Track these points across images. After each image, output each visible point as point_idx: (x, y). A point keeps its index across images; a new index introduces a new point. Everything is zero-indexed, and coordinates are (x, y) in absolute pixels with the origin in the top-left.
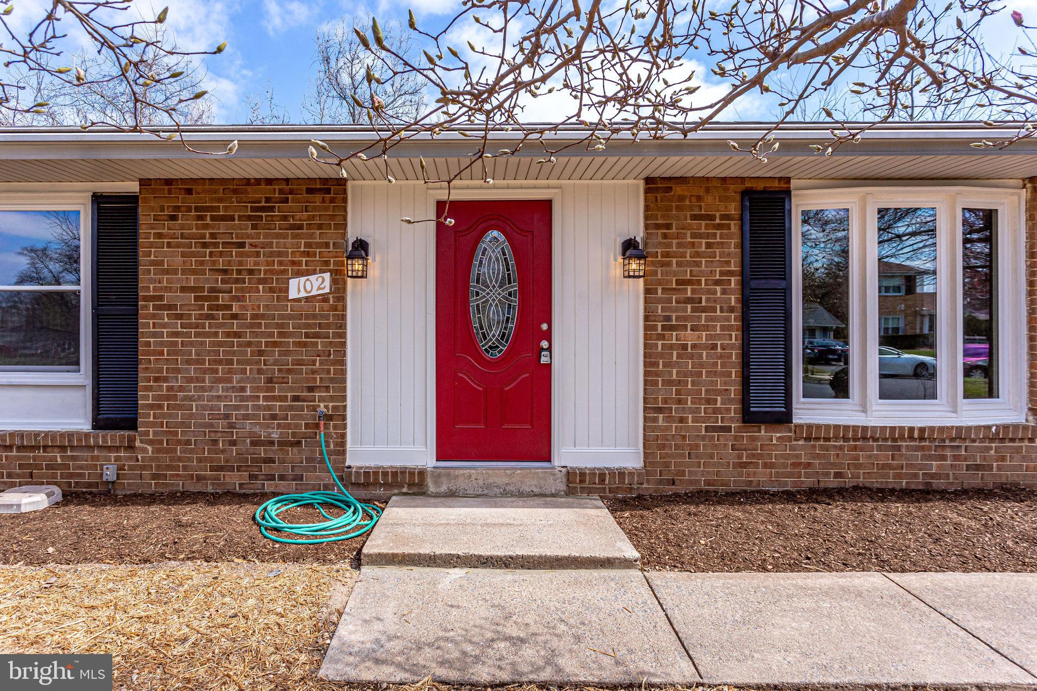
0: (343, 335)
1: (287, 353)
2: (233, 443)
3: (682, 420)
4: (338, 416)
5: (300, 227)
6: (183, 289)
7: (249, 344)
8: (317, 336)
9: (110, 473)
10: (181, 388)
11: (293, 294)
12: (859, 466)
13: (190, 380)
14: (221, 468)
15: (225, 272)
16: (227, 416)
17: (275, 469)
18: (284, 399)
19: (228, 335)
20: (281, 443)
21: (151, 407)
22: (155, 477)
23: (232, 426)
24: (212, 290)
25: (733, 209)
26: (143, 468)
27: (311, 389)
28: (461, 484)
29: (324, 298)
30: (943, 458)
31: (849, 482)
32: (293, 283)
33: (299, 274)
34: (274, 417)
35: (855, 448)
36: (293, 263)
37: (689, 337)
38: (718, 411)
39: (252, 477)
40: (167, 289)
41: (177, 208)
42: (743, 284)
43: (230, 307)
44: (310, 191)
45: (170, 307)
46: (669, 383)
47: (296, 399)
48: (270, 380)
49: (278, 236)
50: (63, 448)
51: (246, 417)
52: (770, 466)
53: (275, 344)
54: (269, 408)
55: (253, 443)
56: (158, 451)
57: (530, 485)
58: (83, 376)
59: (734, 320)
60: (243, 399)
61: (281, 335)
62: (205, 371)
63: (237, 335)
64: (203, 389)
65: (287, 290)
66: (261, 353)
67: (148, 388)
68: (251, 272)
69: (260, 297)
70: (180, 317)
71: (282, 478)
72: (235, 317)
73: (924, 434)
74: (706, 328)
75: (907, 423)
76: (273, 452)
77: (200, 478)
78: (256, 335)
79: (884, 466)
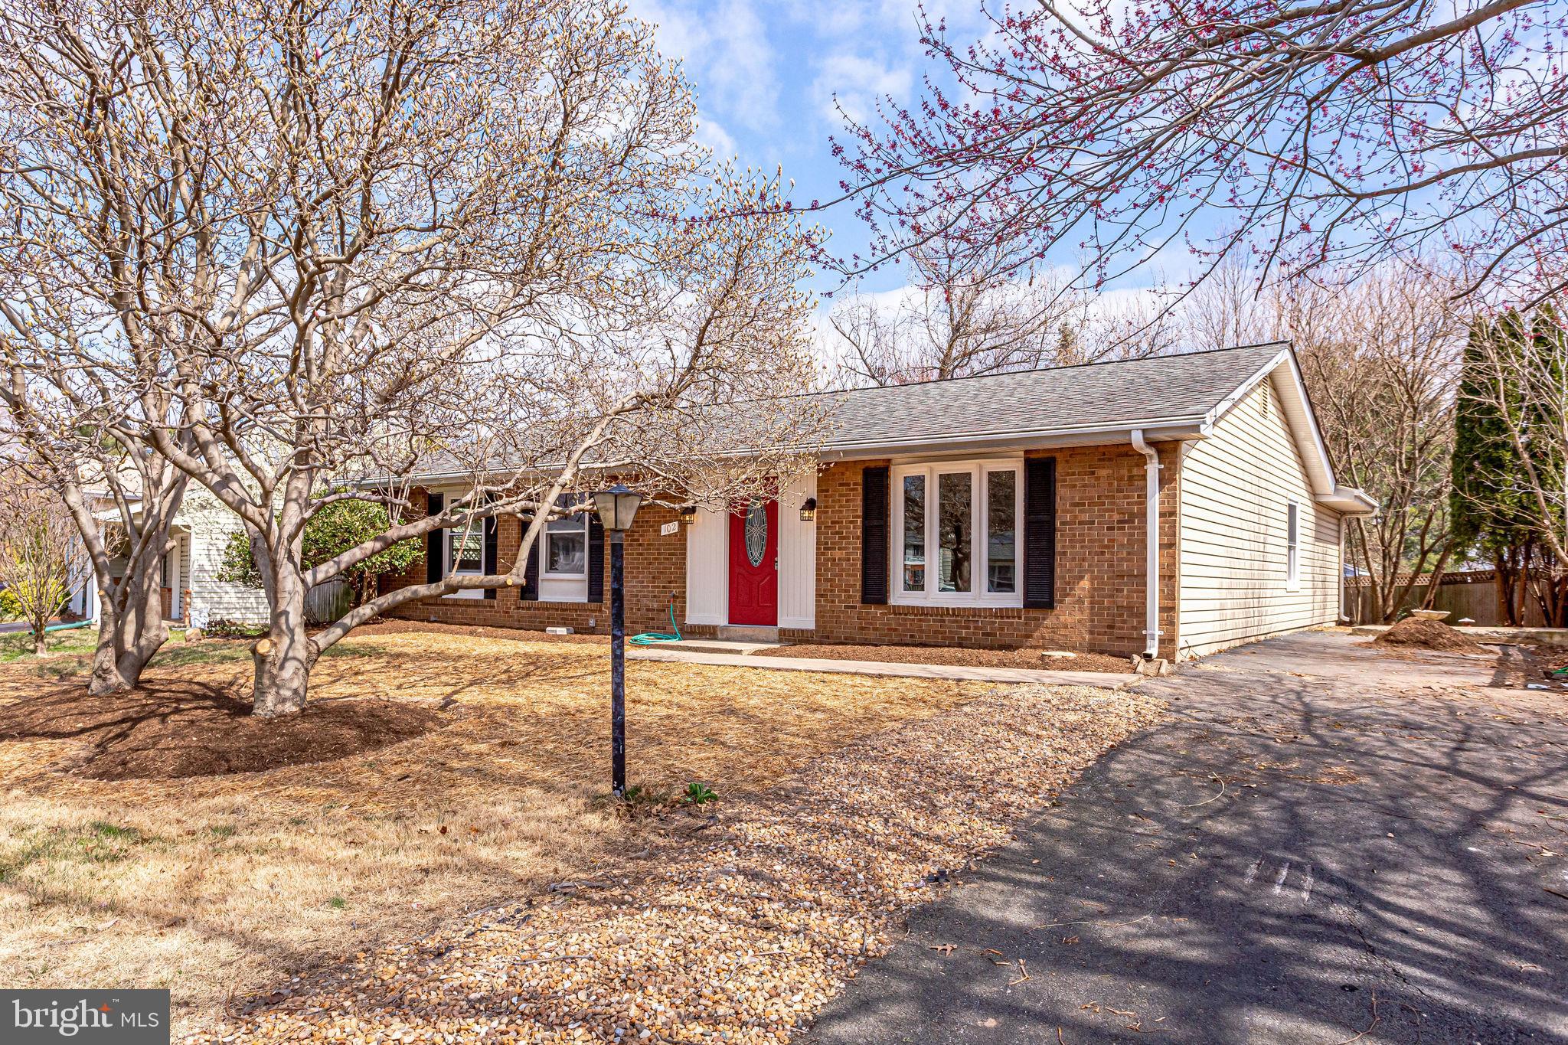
0: (685, 554)
1: (661, 563)
2: (639, 610)
3: (833, 601)
4: (682, 597)
7: (646, 559)
8: (675, 554)
9: (592, 623)
11: (663, 533)
12: (922, 631)
14: (635, 622)
15: (637, 522)
16: (637, 596)
17: (656, 623)
18: (659, 587)
19: (638, 554)
20: (658, 610)
21: (608, 590)
23: (639, 601)
25: (859, 479)
26: (604, 621)
27: (672, 582)
28: (732, 634)
29: (675, 535)
30: (968, 628)
31: (918, 641)
32: (663, 527)
33: (666, 522)
34: (655, 597)
35: (920, 620)
36: (663, 517)
37: (838, 554)
38: (850, 597)
39: (646, 627)
42: (863, 522)
43: (638, 540)
46: (827, 580)
47: (664, 587)
48: (654, 578)
50: (577, 610)
51: (644, 596)
52: (875, 629)
53: (656, 559)
54: (653, 592)
55: (647, 610)
57: (763, 636)
58: (585, 576)
59: (859, 544)
60: (643, 587)
61: (658, 554)
62: (628, 573)
63: (641, 554)
65: (660, 530)
66: (650, 563)
67: (607, 581)
68: (647, 522)
69: (650, 535)
71: (658, 628)
72: (640, 545)
73: (955, 612)
74: (845, 548)
75: (951, 606)
78: (649, 554)
79: (936, 632)
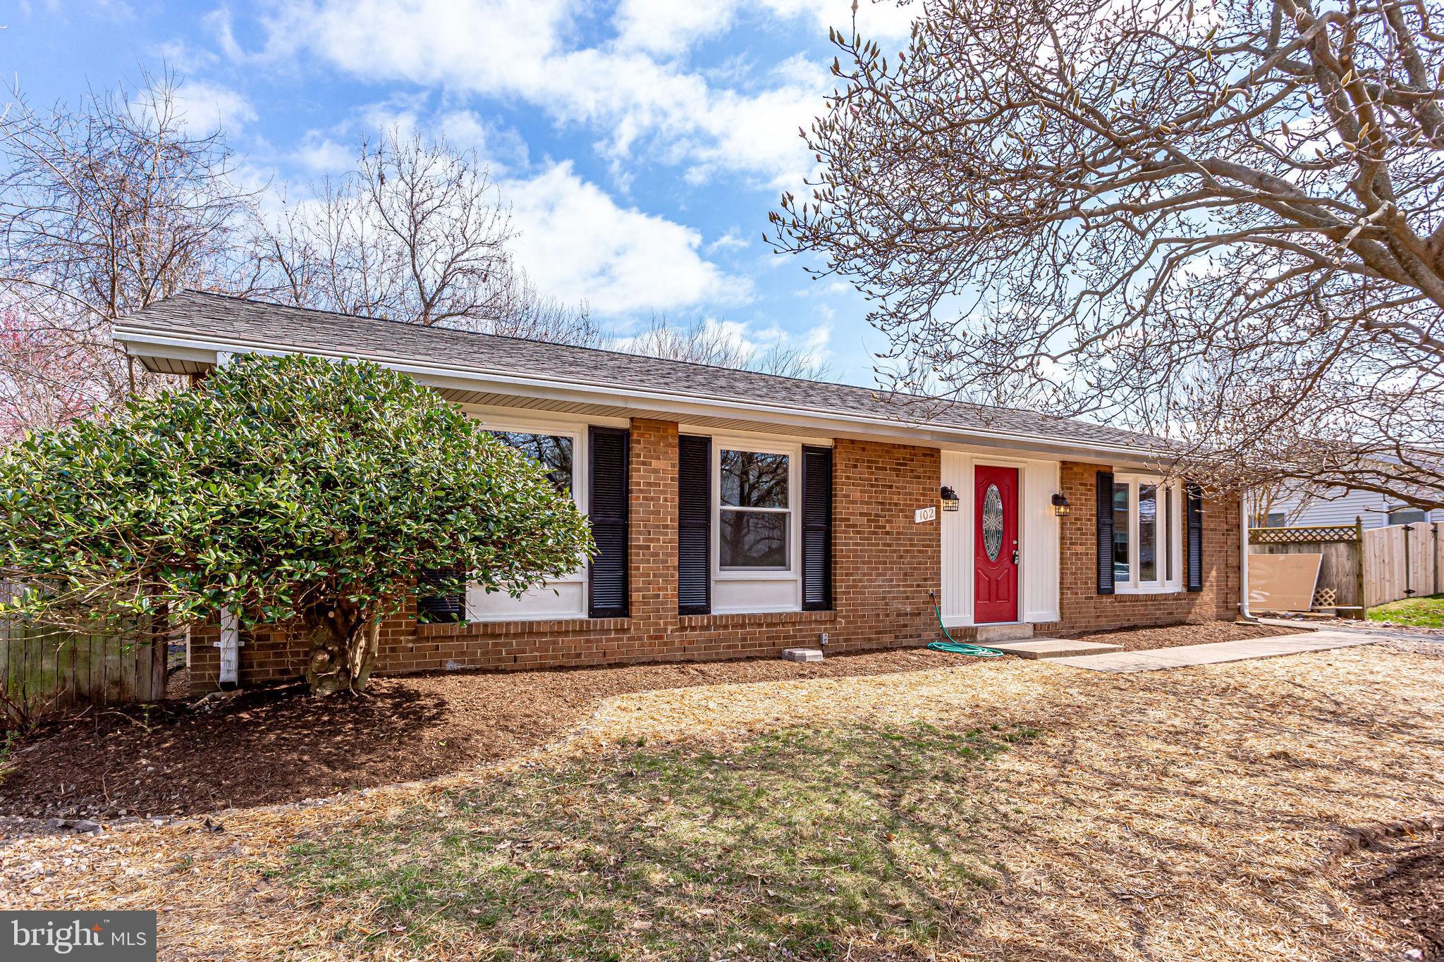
0: (939, 546)
1: (913, 557)
2: (887, 615)
3: (1076, 593)
4: (937, 596)
5: (919, 477)
6: (861, 514)
7: (895, 551)
8: (928, 546)
9: (826, 639)
10: (860, 581)
11: (918, 520)
13: (864, 575)
14: (880, 633)
15: (882, 504)
16: (884, 598)
17: (908, 631)
18: (912, 586)
19: (885, 545)
20: (912, 614)
21: (844, 593)
22: (846, 640)
23: (887, 604)
24: (876, 515)
25: (1093, 481)
26: (839, 635)
27: (925, 580)
28: (991, 635)
29: (931, 523)
30: (1160, 610)
31: (1132, 624)
32: (918, 512)
33: (920, 507)
34: (907, 598)
35: (1134, 605)
36: (917, 500)
37: (1079, 549)
38: (1089, 588)
39: (896, 637)
40: (852, 514)
41: (857, 460)
42: (1098, 521)
43: (884, 527)
44: (924, 455)
45: (854, 526)
46: (1072, 573)
47: (918, 586)
48: (905, 575)
49: (908, 482)
50: (794, 624)
51: (894, 598)
52: (1107, 617)
53: (907, 551)
54: (905, 592)
55: (898, 615)
56: (848, 623)
58: (794, 573)
59: (1094, 540)
60: (892, 586)
61: (911, 545)
62: (872, 569)
63: (889, 545)
64: (871, 581)
65: (913, 517)
66: (901, 557)
67: (842, 581)
68: (896, 504)
69: (901, 521)
70: (859, 533)
71: (911, 636)
72: (888, 533)
74: (1085, 544)
76: (906, 621)
77: (870, 640)
78: (899, 545)
79: (1142, 615)
